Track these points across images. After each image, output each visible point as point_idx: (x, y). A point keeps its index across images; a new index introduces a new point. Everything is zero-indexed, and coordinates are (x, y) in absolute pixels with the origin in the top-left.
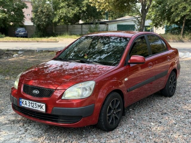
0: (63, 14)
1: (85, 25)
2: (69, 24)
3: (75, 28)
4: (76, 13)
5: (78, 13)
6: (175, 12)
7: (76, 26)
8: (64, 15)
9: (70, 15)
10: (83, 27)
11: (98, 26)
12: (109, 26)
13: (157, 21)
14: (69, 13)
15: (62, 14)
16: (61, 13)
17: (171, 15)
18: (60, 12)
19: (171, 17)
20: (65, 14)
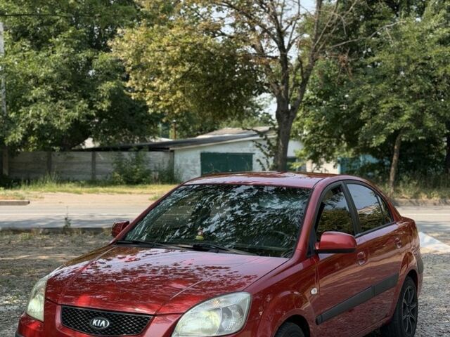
0: (40, 120)
1: (102, 153)
2: (54, 150)
3: (73, 161)
4: (79, 117)
5: (83, 118)
6: (369, 121)
7: (75, 154)
8: (42, 122)
9: (61, 124)
10: (97, 159)
11: (145, 155)
12: (175, 156)
13: (318, 145)
14: (58, 117)
15: (35, 120)
16: (33, 116)
17: (358, 129)
18: (29, 115)
19: (361, 135)
20: (45, 120)
